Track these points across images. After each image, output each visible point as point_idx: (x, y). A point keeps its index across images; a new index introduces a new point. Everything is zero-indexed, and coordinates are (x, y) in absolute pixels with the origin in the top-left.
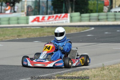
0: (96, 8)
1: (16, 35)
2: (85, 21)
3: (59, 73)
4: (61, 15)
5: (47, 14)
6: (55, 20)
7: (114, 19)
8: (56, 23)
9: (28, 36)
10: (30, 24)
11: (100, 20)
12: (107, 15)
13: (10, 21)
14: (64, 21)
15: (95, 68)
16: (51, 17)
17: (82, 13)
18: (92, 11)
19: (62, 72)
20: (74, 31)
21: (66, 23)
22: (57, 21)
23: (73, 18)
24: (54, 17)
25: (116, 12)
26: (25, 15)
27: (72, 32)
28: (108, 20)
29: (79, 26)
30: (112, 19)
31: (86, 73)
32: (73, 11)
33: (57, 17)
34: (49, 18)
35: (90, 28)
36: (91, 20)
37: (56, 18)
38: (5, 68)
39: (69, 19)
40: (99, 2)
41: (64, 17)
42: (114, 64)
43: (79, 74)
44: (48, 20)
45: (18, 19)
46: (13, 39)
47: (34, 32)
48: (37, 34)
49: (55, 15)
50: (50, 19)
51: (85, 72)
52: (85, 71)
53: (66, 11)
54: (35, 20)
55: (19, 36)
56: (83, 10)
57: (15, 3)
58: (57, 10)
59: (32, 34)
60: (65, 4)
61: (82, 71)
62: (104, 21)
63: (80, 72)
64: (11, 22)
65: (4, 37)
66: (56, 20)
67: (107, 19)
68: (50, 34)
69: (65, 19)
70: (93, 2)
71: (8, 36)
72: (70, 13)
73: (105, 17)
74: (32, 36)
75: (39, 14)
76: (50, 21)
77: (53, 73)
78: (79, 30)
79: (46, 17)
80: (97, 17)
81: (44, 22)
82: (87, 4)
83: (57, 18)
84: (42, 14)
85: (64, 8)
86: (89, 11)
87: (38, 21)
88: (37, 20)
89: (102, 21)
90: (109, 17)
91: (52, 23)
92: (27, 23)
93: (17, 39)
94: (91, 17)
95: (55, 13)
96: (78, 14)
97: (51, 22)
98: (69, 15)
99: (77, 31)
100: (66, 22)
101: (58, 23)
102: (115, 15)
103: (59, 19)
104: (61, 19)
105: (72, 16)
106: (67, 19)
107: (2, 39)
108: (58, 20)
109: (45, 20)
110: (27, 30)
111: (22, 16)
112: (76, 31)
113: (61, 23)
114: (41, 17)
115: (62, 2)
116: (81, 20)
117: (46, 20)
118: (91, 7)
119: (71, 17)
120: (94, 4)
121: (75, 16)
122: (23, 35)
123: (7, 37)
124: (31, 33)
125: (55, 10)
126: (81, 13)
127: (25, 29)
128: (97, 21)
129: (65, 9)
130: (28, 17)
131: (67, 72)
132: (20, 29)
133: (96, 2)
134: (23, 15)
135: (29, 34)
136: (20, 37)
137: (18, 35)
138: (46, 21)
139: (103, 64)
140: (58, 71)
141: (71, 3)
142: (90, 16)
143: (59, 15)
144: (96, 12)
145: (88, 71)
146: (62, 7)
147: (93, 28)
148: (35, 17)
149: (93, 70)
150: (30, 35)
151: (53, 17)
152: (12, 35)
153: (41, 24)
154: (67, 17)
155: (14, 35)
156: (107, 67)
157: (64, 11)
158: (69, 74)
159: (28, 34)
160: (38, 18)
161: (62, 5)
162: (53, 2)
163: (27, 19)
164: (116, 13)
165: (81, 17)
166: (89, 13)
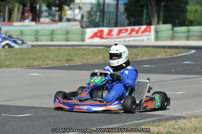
0: (198, 18)
1: (64, 59)
3: (136, 124)
4: (140, 29)
5: (116, 26)
6: (130, 35)
8: (131, 41)
9: (84, 61)
10: (88, 41)
13: (53, 36)
14: (145, 38)
15: (196, 117)
16: (124, 31)
18: (191, 23)
19: (142, 121)
20: (161, 55)
21: (148, 41)
22: (132, 39)
23: (159, 33)
24: (129, 32)
26: (79, 27)
27: (158, 57)
29: (170, 47)
31: (182, 125)
32: (161, 22)
33: (133, 30)
34: (120, 32)
35: (188, 50)
36: (190, 38)
37: (130, 33)
38: (44, 113)
39: (152, 35)
41: (145, 31)
43: (170, 126)
44: (118, 36)
45: (67, 33)
46: (59, 65)
47: (94, 54)
48: (99, 58)
49: (130, 28)
50: (122, 35)
51: (179, 123)
52: (180, 121)
53: (148, 21)
54: (95, 35)
55: (70, 60)
56: (177, 21)
57: (63, 5)
58: (132, 20)
59: (91, 59)
60: (148, 9)
61: (174, 121)
63: (170, 122)
64: (55, 37)
65: (44, 61)
66: (131, 37)
69: (146, 35)
70: (194, 8)
71: (51, 60)
72: (155, 25)
74: (90, 62)
75: (103, 26)
77: (126, 122)
78: (170, 54)
79: (115, 30)
80: (200, 33)
81: (112, 38)
82: (184, 11)
83: (134, 33)
84: (108, 26)
85: (145, 16)
86: (187, 22)
87: (101, 37)
88: (99, 35)
91: (124, 41)
92: (83, 40)
93: (66, 64)
95: (129, 25)
96: (169, 26)
97: (122, 40)
98: (153, 27)
99: (166, 56)
100: (148, 39)
101: (134, 40)
104: (139, 34)
105: (158, 30)
106: (150, 35)
107: (40, 65)
108: (134, 36)
109: (113, 35)
110: (81, 52)
111: (75, 27)
112: (164, 54)
113: (140, 40)
114: (106, 30)
115: (143, 6)
116: (173, 38)
117: (115, 36)
118: (190, 16)
119: (157, 32)
120: (196, 11)
121: (163, 31)
122: (76, 58)
123: (48, 62)
124: (90, 57)
125: (129, 20)
126: (174, 26)
127: (79, 49)
128: (200, 40)
129: (146, 19)
130: (84, 29)
131: (149, 121)
132: (70, 49)
133: (200, 8)
134: (77, 26)
135: (86, 57)
136: (70, 62)
137: (67, 60)
138: (115, 38)
140: (134, 120)
141: (158, 8)
142: (188, 32)
143: (136, 28)
144: (199, 24)
145: (184, 120)
146: (142, 16)
147: (193, 51)
148: (95, 30)
149: (193, 119)
150: (87, 59)
151: (127, 30)
152: (56, 59)
153: (106, 42)
154: (150, 31)
155: (61, 59)
157: (144, 21)
158: (152, 125)
159: (84, 58)
160: (102, 32)
161: (142, 12)
162: (126, 6)
163: (83, 34)
165: (174, 33)
166: (188, 25)
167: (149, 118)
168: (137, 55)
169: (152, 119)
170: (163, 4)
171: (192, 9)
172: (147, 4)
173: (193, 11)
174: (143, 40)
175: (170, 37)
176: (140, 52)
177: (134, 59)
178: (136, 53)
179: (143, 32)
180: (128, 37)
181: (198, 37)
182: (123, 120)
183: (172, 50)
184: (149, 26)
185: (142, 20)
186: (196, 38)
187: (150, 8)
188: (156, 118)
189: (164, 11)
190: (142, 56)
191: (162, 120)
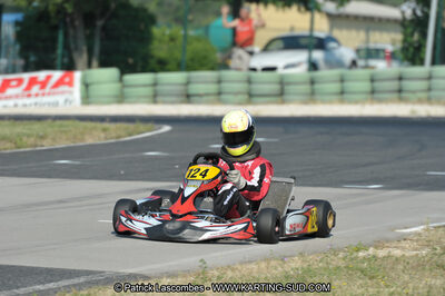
0: (178, 55)
2: (137, 100)
3: (40, 291)
4: (49, 78)
6: (26, 93)
7: (246, 97)
8: (31, 105)
11: (192, 98)
12: (219, 81)
14: (60, 99)
15: (171, 275)
16: (14, 83)
17: (126, 69)
18: (162, 66)
19: (51, 285)
20: (95, 137)
21: (68, 106)
22: (32, 100)
23: (91, 88)
24: (25, 85)
25: (254, 70)
27: (89, 141)
28: (223, 97)
29: (115, 119)
30: (237, 94)
32: (95, 63)
34: (5, 84)
35: (157, 126)
36: (159, 99)
37: (28, 88)
39: (76, 91)
40: (191, 33)
41: (60, 83)
42: (241, 263)
44: (2, 95)
49: (26, 76)
50: (10, 92)
53: (66, 60)
56: (131, 61)
58: (32, 59)
60: (66, 35)
62: (208, 103)
66: (29, 96)
67: (219, 96)
68: (8, 145)
69: (63, 93)
70: (168, 32)
72: (82, 70)
73: (213, 88)
76: (7, 98)
77: (18, 288)
78: (114, 135)
80: (182, 88)
82: (146, 38)
85: (59, 51)
86: (153, 63)
89: (199, 103)
90: (226, 86)
91: (16, 105)
94: (159, 88)
95: (26, 69)
96: (112, 72)
97: (11, 103)
98: (77, 75)
99: (106, 138)
100: (66, 101)
101: (36, 104)
102: (249, 81)
103: (41, 92)
104: (47, 90)
105: (89, 81)
106: (71, 93)
108: (37, 95)
112: (102, 135)
113: (49, 104)
115: (55, 28)
116: (121, 98)
118: (159, 50)
119: (86, 85)
120: (172, 39)
121: (99, 83)
125: (26, 58)
126: (123, 72)
128: (182, 102)
129: (63, 56)
131: (68, 286)
133: (182, 32)
139: (201, 261)
141: (88, 32)
142: (155, 84)
144: (180, 67)
146: (54, 49)
147: (166, 128)
151: (20, 81)
154: (70, 84)
156: (216, 273)
157: (58, 62)
161: (55, 40)
162: (19, 28)
164: (253, 74)
165: (124, 86)
166: (153, 71)
167: (68, 278)
168: (42, 137)
169: (76, 281)
170: (100, 23)
171: (164, 35)
172: (65, 23)
173: (167, 39)
174: (56, 104)
175: (116, 96)
176: (49, 130)
177: (36, 146)
178: (41, 134)
179: (57, 85)
180: (23, 96)
181: (177, 95)
182: (11, 282)
183: (119, 125)
184: (69, 73)
185: (55, 59)
186: (174, 99)
187: (71, 32)
188: (82, 280)
189: (102, 40)
190: (54, 139)
191: (97, 283)
